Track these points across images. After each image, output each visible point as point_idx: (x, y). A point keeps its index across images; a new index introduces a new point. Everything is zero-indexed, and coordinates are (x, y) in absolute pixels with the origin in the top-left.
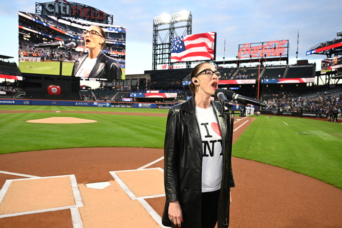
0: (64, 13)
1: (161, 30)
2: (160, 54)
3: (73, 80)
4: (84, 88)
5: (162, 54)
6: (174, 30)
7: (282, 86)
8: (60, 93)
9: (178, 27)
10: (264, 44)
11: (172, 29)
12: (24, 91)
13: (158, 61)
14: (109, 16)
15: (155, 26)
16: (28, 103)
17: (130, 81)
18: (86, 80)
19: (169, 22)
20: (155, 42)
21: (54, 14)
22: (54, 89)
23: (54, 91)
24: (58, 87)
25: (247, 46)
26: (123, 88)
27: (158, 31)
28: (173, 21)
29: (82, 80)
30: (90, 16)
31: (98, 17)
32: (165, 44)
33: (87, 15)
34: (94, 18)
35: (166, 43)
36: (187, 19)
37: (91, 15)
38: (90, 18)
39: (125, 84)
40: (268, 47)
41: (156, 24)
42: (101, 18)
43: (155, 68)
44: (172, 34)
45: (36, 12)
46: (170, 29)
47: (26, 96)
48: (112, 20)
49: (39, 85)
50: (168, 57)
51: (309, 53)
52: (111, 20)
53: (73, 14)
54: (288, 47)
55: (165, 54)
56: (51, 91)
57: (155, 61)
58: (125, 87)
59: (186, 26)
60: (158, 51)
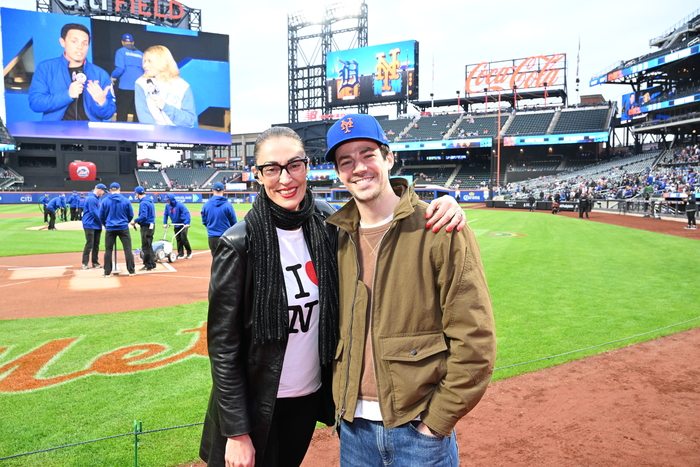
0: (96, 7)
1: (305, 37)
2: (303, 89)
3: (122, 149)
4: (147, 165)
5: (308, 88)
6: (331, 36)
7: (551, 149)
8: (95, 176)
9: (340, 31)
10: (517, 63)
11: (327, 36)
12: (20, 174)
13: (300, 104)
14: (192, 10)
15: (292, 29)
16: (29, 198)
17: (242, 147)
18: (150, 147)
19: (320, 21)
20: (293, 63)
21: (76, 11)
22: (83, 169)
23: (82, 172)
24: (91, 164)
25: (482, 68)
26: (230, 162)
27: (298, 39)
28: (328, 19)
29: (141, 147)
30: (152, 11)
31: (170, 15)
32: (314, 67)
33: (146, 11)
34: (160, 16)
35: (315, 64)
36: (356, 14)
37: (155, 9)
38: (152, 17)
39: (233, 154)
40: (523, 69)
41: (293, 25)
42: (176, 17)
43: (293, 119)
44: (326, 45)
45: (38, 7)
46: (323, 36)
47: (25, 184)
48: (200, 20)
49: (52, 161)
50: (319, 95)
51: (596, 82)
52: (197, 21)
53: (117, 9)
54: (565, 68)
55: (314, 88)
56: (76, 174)
57: (293, 104)
58: (232, 159)
59: (356, 29)
60: (300, 82)
